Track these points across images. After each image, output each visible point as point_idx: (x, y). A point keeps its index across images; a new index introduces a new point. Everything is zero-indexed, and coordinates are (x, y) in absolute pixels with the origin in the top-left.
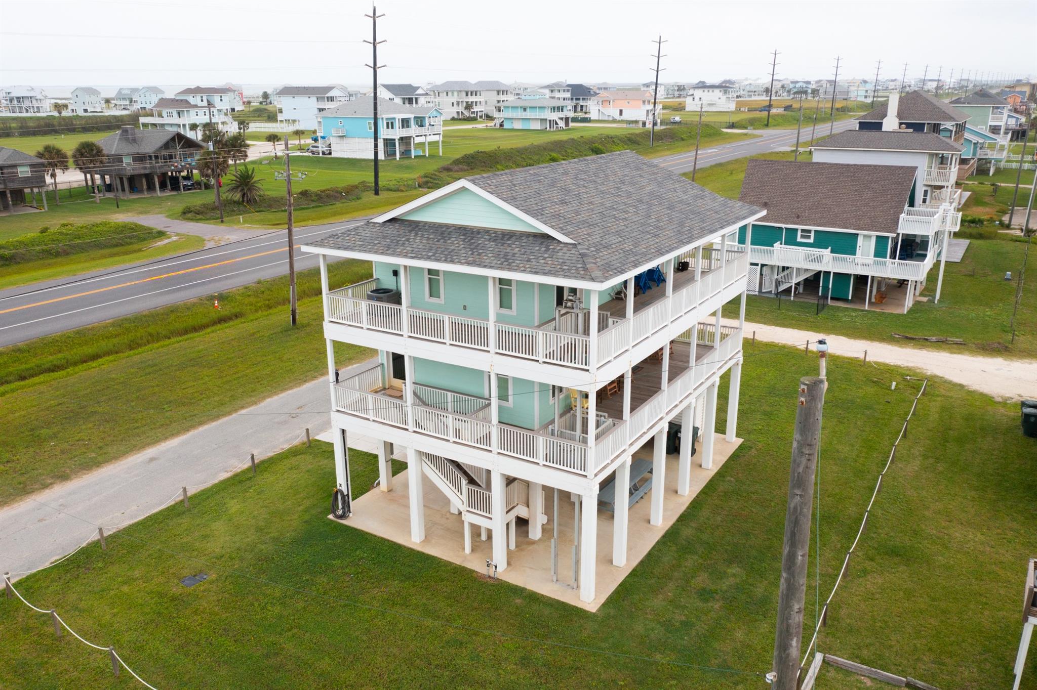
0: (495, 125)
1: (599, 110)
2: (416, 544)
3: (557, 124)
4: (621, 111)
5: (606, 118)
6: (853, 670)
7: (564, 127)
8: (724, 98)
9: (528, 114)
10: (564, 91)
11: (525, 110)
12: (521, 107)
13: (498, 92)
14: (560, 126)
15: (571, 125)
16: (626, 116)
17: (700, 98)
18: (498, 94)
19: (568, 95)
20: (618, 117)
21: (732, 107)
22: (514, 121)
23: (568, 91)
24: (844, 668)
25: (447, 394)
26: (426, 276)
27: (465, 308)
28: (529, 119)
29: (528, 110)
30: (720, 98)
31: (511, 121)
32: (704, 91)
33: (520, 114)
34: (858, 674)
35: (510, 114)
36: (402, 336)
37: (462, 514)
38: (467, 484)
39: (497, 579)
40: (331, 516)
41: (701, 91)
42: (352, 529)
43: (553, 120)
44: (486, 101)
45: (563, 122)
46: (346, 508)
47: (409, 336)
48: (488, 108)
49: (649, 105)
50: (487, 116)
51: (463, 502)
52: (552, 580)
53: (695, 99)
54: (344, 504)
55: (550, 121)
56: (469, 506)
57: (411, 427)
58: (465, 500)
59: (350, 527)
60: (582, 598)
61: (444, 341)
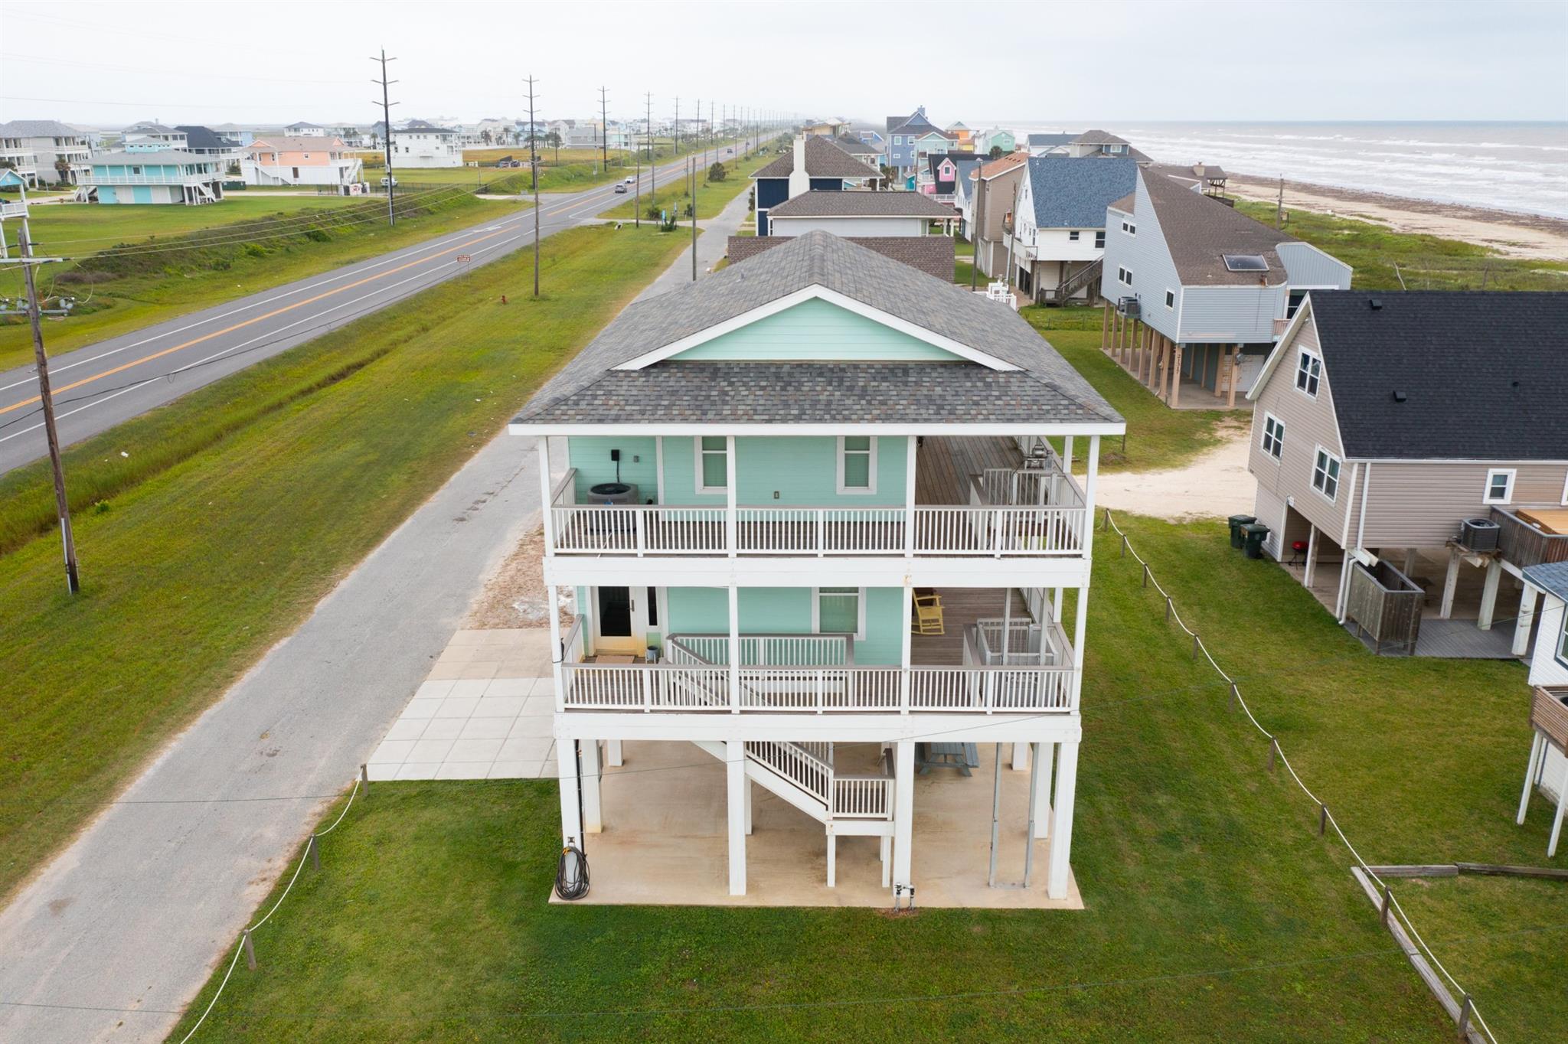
0: (79, 198)
1: (256, 169)
2: (738, 897)
3: (201, 193)
4: (295, 171)
5: (271, 183)
6: (1400, 875)
7: (215, 200)
8: (444, 147)
9: (144, 178)
10: (175, 138)
11: (137, 170)
12: (129, 166)
13: (57, 141)
14: (207, 196)
15: (224, 194)
16: (303, 179)
17: (407, 148)
18: (58, 144)
19: (184, 144)
20: (291, 180)
21: (458, 161)
22: (118, 191)
23: (182, 138)
24: (1388, 876)
25: (754, 641)
26: (699, 452)
27: (777, 495)
28: (148, 186)
29: (143, 171)
30: (437, 148)
31: (112, 190)
32: (411, 137)
33: (128, 178)
34: (1407, 878)
35: (108, 178)
36: (726, 556)
37: (823, 826)
38: (836, 774)
39: (915, 908)
40: (554, 899)
41: (406, 136)
42: (612, 908)
43: (195, 188)
44: (35, 157)
45: (210, 189)
46: (584, 877)
47: (739, 555)
48: (41, 169)
49: (343, 160)
50: (42, 183)
51: (827, 806)
52: (988, 884)
53: (399, 149)
54: (580, 873)
55: (189, 189)
56: (838, 811)
57: (735, 707)
58: (830, 802)
59: (605, 906)
60: (1052, 895)
61: (813, 551)
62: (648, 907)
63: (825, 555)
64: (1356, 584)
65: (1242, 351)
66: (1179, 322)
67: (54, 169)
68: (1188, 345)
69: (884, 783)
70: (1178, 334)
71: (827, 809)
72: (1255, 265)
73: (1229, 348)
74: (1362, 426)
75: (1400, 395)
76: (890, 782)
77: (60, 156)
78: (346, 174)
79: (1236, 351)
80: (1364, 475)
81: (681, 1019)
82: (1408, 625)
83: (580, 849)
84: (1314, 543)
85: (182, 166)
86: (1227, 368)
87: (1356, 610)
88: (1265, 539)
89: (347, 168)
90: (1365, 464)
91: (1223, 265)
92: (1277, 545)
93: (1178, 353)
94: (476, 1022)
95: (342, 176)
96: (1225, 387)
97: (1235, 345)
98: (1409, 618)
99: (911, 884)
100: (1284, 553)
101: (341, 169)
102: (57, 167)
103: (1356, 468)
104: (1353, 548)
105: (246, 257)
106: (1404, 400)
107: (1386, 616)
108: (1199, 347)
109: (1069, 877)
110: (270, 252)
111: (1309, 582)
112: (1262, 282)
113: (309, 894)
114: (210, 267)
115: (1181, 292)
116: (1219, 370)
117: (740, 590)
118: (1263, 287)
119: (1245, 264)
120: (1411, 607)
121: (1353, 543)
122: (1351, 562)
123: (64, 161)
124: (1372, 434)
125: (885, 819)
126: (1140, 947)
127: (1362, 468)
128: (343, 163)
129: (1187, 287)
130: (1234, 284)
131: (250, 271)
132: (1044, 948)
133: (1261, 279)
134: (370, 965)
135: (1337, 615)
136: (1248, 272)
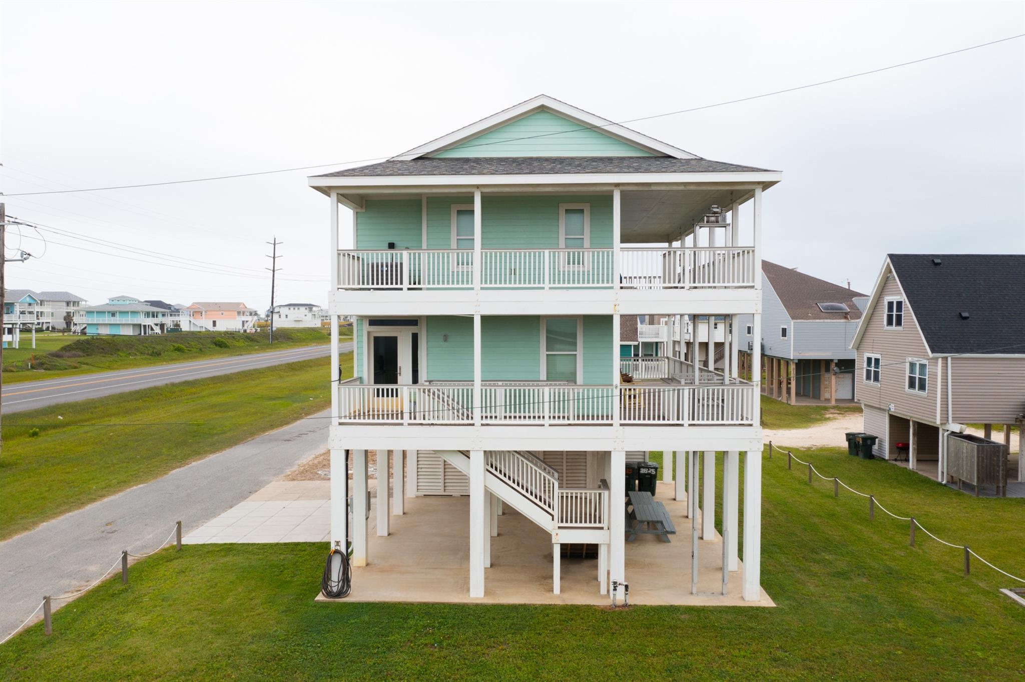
1: (190, 321)
2: (477, 599)
3: (152, 329)
4: (214, 323)
5: (198, 330)
8: (310, 315)
9: (117, 319)
11: (113, 314)
12: (109, 312)
13: (68, 303)
14: (156, 331)
16: (220, 328)
17: (287, 316)
18: (68, 305)
20: (211, 329)
22: (99, 327)
28: (119, 324)
29: (117, 315)
30: (306, 316)
31: (96, 327)
32: (289, 309)
33: (108, 319)
35: (95, 319)
36: (472, 289)
37: (550, 536)
38: (560, 487)
39: (630, 605)
40: (320, 597)
41: (287, 308)
42: (368, 604)
43: (149, 325)
44: (52, 313)
45: (158, 327)
46: (346, 579)
47: (482, 289)
48: (54, 321)
49: (245, 316)
50: (53, 328)
51: (553, 516)
52: (692, 593)
53: (281, 316)
54: (343, 574)
55: (145, 326)
56: (562, 522)
57: (477, 420)
58: (556, 513)
59: (363, 604)
60: (746, 599)
61: (541, 285)
62: (400, 603)
63: (550, 288)
64: (952, 449)
65: (837, 365)
66: (792, 345)
67: (63, 320)
68: (799, 360)
69: (600, 494)
70: (792, 353)
71: (553, 520)
72: (841, 309)
73: (828, 362)
74: (940, 334)
75: (965, 314)
76: (605, 493)
77: (68, 313)
78: (246, 325)
79: (833, 366)
80: (947, 367)
81: (421, 667)
82: (998, 472)
83: (345, 552)
84: (914, 434)
85: (143, 312)
86: (827, 383)
87: (955, 469)
88: (875, 444)
89: (247, 321)
90: (947, 358)
91: (818, 309)
92: (884, 449)
93: (792, 367)
94: (236, 667)
95: (243, 326)
96: (827, 396)
97: (832, 360)
98: (998, 466)
99: (625, 581)
100: (890, 453)
101: (243, 322)
102: (65, 319)
103: (940, 361)
104: (945, 424)
105: (172, 351)
106: (968, 317)
107: (980, 464)
108: (807, 361)
109: (761, 590)
110: (189, 350)
111: (913, 465)
112: (846, 318)
113: (113, 596)
114: (148, 354)
115: (791, 325)
116: (822, 383)
117: (484, 319)
118: (847, 321)
119: (833, 308)
120: (998, 456)
121: (945, 420)
122: (946, 434)
123: (70, 316)
124: (949, 339)
125: (602, 528)
126: (831, 629)
127: (945, 362)
128: (244, 318)
129: (795, 321)
130: (827, 319)
131: (174, 358)
132: (745, 627)
133: (845, 316)
134: (151, 633)
135: (940, 480)
136: (836, 313)
